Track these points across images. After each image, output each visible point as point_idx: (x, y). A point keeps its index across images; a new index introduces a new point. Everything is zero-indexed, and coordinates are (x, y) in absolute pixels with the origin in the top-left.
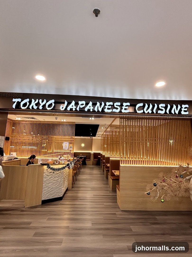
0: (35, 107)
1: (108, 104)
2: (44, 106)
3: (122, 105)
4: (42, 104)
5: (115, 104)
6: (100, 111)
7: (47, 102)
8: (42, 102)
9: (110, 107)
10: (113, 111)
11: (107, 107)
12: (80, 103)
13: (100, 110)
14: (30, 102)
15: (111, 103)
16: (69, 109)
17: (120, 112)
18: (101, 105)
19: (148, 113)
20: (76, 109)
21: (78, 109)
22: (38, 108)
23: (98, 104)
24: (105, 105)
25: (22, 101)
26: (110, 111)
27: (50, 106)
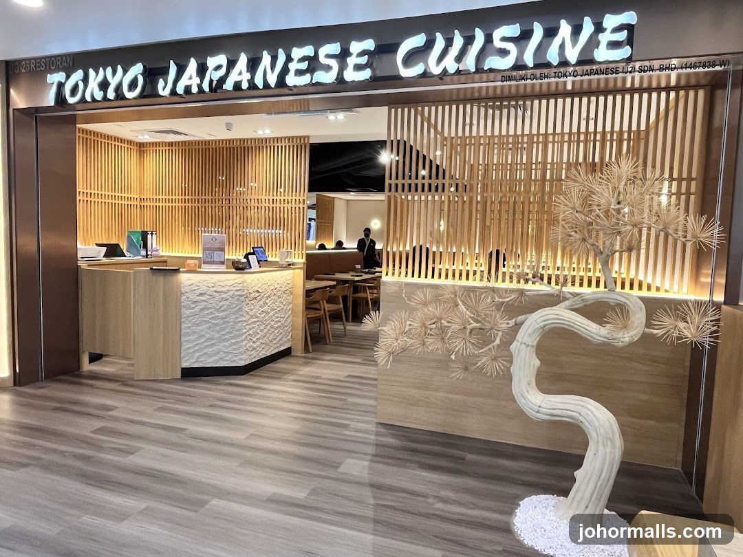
0: (99, 95)
1: (297, 53)
2: (119, 88)
3: (344, 54)
4: (113, 82)
5: (323, 51)
6: (273, 86)
7: (125, 71)
8: (114, 73)
9: (304, 65)
10: (313, 82)
11: (293, 66)
12: (212, 62)
13: (272, 80)
14: (85, 80)
15: (308, 51)
16: (180, 89)
17: (340, 79)
18: (274, 59)
19: (445, 71)
20: (200, 86)
21: (206, 87)
22: (105, 98)
23: (266, 58)
24: (289, 59)
25: (68, 77)
26: (305, 80)
27: (133, 84)
